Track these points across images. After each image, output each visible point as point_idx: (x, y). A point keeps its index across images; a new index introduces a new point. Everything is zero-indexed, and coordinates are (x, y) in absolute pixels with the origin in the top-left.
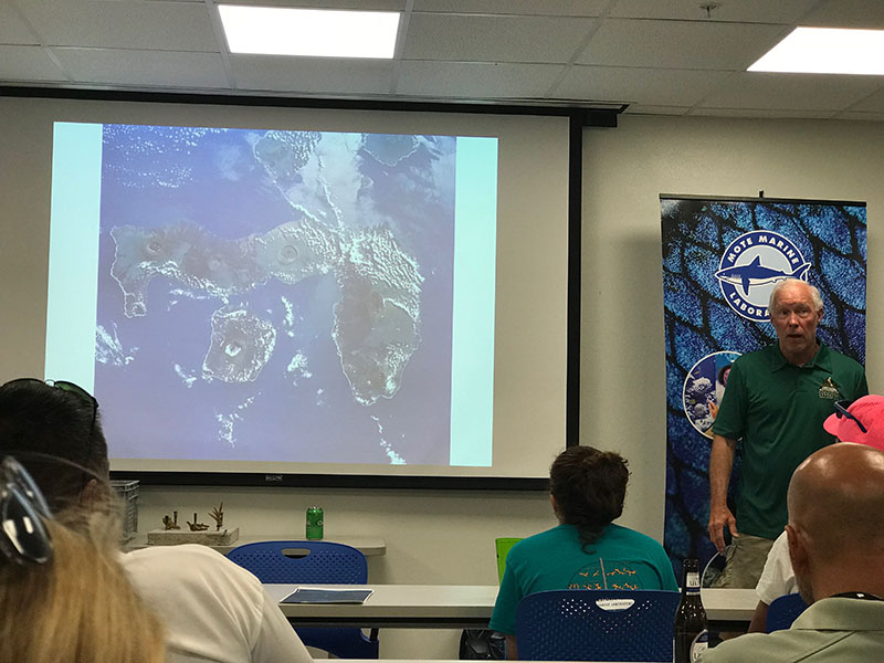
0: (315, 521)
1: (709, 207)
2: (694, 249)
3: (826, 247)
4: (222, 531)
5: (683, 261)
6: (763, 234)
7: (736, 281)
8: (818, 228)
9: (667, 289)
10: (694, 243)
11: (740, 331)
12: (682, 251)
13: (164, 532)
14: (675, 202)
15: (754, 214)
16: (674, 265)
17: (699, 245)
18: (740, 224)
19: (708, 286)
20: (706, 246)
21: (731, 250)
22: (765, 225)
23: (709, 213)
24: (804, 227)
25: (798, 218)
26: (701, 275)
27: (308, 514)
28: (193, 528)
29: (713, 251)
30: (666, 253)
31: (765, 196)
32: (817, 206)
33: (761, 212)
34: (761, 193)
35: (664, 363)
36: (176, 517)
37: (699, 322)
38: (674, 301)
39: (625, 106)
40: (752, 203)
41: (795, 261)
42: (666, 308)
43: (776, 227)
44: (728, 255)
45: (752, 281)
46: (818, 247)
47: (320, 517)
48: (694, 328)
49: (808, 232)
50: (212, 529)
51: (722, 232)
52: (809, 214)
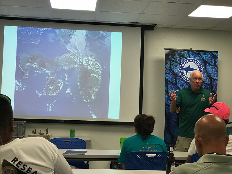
0: (72, 133)
1: (177, 52)
2: (173, 63)
3: (208, 63)
4: (48, 135)
5: (170, 66)
6: (191, 59)
7: (184, 71)
8: (205, 58)
9: (166, 73)
10: (173, 61)
11: (185, 84)
12: (170, 63)
13: (32, 135)
14: (168, 50)
15: (189, 54)
16: (168, 67)
17: (174, 62)
18: (185, 57)
19: (177, 72)
20: (176, 62)
21: (183, 63)
22: (192, 57)
23: (177, 53)
24: (202, 58)
25: (200, 55)
26: (175, 70)
27: (71, 131)
28: (40, 134)
29: (178, 63)
30: (166, 63)
31: (192, 49)
32: (205, 52)
33: (191, 53)
34: (191, 48)
35: (165, 92)
36: (36, 131)
37: (174, 82)
38: (168, 76)
39: (156, 25)
40: (189, 51)
41: (200, 66)
42: (166, 78)
43: (195, 57)
44: (182, 64)
45: (188, 71)
46: (205, 63)
47: (74, 131)
48: (173, 84)
49: (203, 59)
50: (45, 134)
51: (180, 58)
52: (203, 54)
